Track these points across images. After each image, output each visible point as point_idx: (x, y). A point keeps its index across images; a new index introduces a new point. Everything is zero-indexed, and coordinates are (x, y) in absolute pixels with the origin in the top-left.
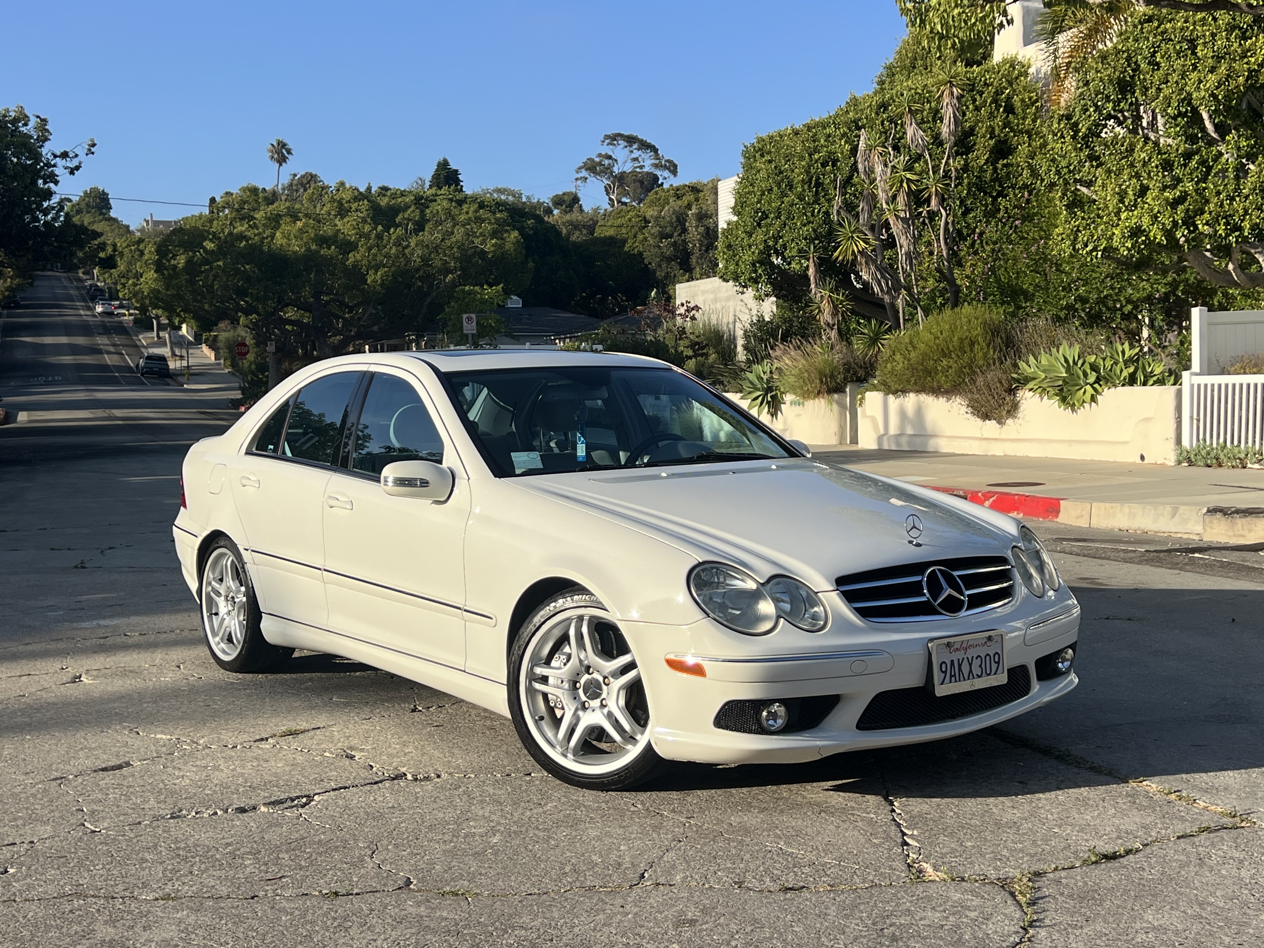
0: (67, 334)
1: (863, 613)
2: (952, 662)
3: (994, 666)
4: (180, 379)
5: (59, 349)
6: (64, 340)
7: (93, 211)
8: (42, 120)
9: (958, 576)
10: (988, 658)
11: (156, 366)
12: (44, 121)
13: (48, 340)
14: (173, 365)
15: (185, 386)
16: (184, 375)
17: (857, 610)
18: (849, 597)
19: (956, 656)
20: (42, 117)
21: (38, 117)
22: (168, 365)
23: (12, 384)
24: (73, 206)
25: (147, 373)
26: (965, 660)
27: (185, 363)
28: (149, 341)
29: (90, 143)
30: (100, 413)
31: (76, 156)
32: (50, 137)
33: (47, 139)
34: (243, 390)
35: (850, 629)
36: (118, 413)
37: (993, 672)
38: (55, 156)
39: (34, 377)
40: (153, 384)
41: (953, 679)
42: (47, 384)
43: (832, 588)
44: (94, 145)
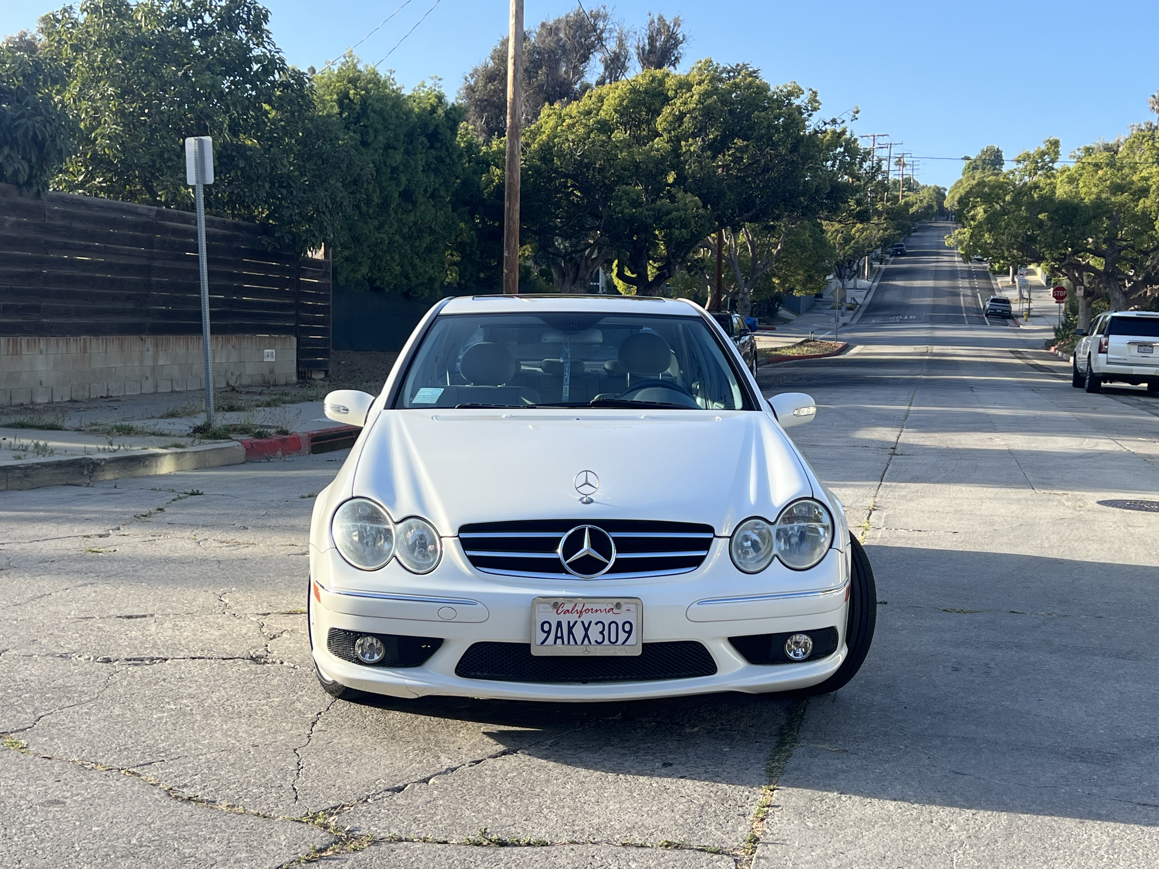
0: (935, 279)
1: (476, 562)
2: (559, 624)
3: (623, 636)
4: (1020, 320)
5: (922, 291)
6: (930, 283)
7: (988, 167)
8: (814, 92)
9: (613, 538)
10: (613, 626)
11: (999, 309)
12: (815, 93)
13: (917, 283)
14: (1015, 308)
15: (1021, 327)
16: (1022, 316)
17: (470, 558)
18: (466, 545)
19: (565, 619)
20: (814, 90)
21: (810, 90)
22: (1010, 307)
23: (873, 321)
24: (971, 163)
25: (991, 314)
26: (579, 624)
27: (1026, 306)
28: (1005, 284)
29: (855, 110)
30: (922, 348)
31: (843, 122)
32: (820, 107)
33: (815, 109)
34: (1057, 331)
35: (456, 575)
36: (936, 349)
37: (620, 642)
38: (825, 124)
39: (892, 316)
40: (992, 324)
41: (559, 641)
42: (902, 322)
43: (451, 534)
44: (857, 112)
